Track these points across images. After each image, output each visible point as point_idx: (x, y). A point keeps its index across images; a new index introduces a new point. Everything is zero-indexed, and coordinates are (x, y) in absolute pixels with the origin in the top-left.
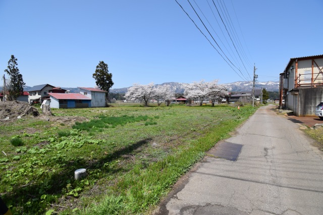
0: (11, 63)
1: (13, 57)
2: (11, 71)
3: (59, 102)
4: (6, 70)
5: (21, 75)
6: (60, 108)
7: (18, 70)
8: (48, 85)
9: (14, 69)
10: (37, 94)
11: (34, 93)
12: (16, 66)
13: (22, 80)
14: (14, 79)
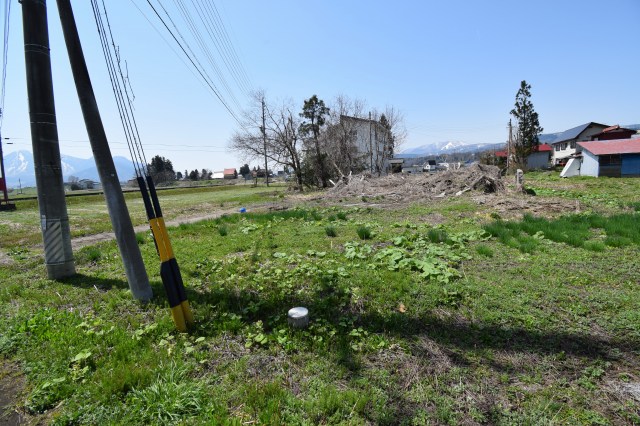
0: (521, 96)
1: (524, 84)
2: (519, 110)
3: (600, 161)
4: (513, 112)
5: (536, 115)
6: (600, 175)
7: (531, 105)
8: (592, 125)
9: (525, 106)
10: (569, 147)
11: (563, 144)
12: (528, 99)
13: (537, 123)
14: (524, 124)
